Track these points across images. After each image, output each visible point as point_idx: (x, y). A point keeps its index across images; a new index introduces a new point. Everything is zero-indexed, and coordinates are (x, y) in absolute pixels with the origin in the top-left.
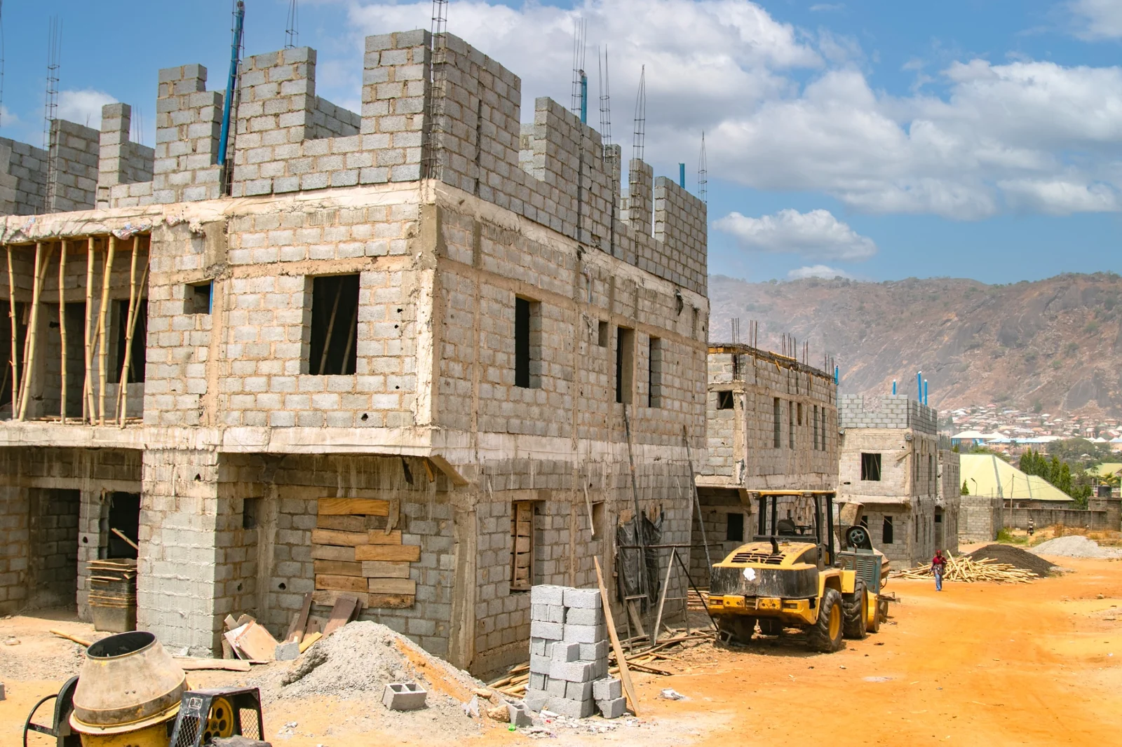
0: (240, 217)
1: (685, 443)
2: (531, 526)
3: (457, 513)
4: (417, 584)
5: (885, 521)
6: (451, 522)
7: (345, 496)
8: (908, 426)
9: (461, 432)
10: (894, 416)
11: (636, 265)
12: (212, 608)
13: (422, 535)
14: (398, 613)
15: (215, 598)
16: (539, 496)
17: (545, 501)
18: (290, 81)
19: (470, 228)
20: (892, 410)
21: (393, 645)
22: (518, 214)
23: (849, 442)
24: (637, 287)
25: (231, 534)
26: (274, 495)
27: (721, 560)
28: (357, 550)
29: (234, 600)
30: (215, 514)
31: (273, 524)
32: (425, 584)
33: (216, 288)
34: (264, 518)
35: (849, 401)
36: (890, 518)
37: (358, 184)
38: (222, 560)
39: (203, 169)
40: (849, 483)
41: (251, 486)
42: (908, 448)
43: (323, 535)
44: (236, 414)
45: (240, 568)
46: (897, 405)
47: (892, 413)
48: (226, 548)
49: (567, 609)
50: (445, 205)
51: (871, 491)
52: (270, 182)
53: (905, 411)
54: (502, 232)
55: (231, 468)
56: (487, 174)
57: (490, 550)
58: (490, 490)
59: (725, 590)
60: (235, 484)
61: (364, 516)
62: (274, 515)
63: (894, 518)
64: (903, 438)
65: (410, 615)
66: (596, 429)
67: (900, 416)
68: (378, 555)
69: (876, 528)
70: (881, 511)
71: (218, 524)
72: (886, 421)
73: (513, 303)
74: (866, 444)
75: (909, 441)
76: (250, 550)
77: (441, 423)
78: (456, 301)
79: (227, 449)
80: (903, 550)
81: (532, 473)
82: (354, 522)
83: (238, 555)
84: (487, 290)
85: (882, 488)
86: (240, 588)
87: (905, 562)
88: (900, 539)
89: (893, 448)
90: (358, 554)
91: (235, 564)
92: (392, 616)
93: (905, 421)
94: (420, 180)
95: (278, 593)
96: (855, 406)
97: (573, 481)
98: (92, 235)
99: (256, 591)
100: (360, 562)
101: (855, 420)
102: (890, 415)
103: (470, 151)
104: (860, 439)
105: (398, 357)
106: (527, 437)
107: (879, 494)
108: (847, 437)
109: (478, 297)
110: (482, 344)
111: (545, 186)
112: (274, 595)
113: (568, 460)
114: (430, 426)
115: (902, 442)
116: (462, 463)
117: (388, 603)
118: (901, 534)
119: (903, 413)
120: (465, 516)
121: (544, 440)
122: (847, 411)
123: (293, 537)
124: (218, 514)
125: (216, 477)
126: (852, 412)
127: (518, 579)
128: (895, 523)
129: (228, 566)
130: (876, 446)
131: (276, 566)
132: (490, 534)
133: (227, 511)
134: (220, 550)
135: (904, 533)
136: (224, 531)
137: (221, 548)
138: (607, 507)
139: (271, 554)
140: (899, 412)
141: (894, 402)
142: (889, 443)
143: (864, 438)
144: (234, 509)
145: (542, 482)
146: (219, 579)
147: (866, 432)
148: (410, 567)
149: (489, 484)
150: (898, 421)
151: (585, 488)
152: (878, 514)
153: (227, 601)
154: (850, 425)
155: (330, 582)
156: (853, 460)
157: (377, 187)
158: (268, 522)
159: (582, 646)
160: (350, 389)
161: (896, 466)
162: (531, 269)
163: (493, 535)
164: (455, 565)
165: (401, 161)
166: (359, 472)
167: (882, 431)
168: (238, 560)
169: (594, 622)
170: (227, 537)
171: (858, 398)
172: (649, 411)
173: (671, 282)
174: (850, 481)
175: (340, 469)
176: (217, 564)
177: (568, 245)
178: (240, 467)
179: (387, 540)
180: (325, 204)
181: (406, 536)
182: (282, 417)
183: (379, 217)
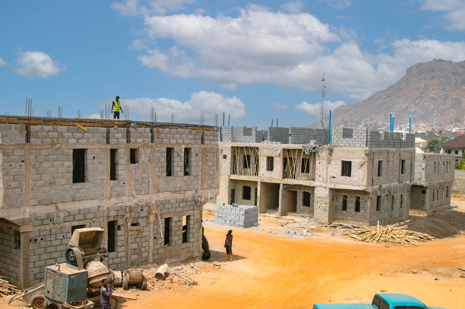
5: (357, 199)
8: (366, 146)
10: (359, 140)
20: (358, 136)
23: (335, 154)
35: (335, 131)
36: (359, 198)
40: (335, 177)
42: (366, 159)
46: (361, 133)
47: (358, 138)
51: (346, 182)
53: (365, 137)
63: (361, 198)
64: (363, 153)
67: (362, 140)
69: (351, 203)
70: (354, 194)
72: (354, 142)
74: (344, 156)
75: (367, 155)
80: (365, 216)
85: (352, 181)
87: (366, 223)
88: (364, 210)
89: (358, 158)
93: (365, 143)
96: (339, 134)
101: (339, 142)
102: (357, 140)
104: (341, 153)
107: (350, 184)
108: (334, 151)
115: (363, 155)
118: (364, 207)
119: (364, 138)
122: (335, 136)
126: (337, 137)
128: (361, 201)
130: (349, 157)
135: (366, 206)
140: (362, 137)
141: (359, 132)
142: (356, 155)
143: (343, 152)
147: (344, 148)
150: (361, 143)
152: (352, 195)
154: (336, 145)
156: (337, 164)
161: (360, 168)
167: (353, 149)
171: (340, 129)
174: (335, 176)
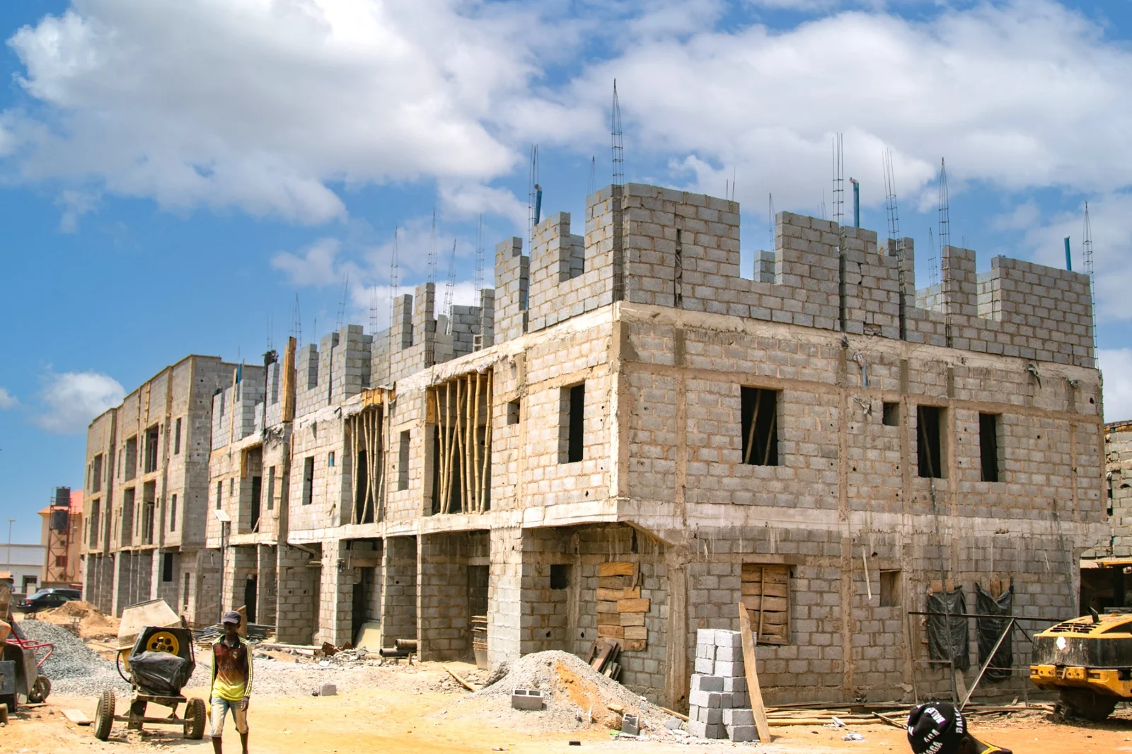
0: (531, 348)
1: (1055, 517)
2: (787, 588)
3: (669, 570)
4: (648, 631)
6: (666, 578)
7: (613, 561)
9: (660, 503)
11: (949, 346)
12: (519, 648)
13: (651, 590)
14: (639, 655)
15: (521, 641)
16: (785, 560)
17: (796, 565)
18: (552, 239)
19: (671, 334)
21: (553, 666)
22: (742, 318)
24: (950, 366)
25: (538, 592)
26: (579, 564)
27: (1043, 630)
28: (618, 604)
29: (542, 644)
30: (521, 576)
31: (578, 586)
32: (653, 631)
33: (522, 402)
34: (573, 581)
37: (584, 312)
38: (528, 611)
39: (516, 315)
41: (559, 555)
43: (602, 593)
44: (530, 498)
45: (548, 619)
48: (532, 602)
49: (717, 647)
50: (632, 319)
52: (544, 318)
54: (716, 335)
55: (536, 541)
56: (693, 288)
57: (709, 603)
58: (706, 552)
59: (1042, 659)
60: (541, 553)
61: (622, 576)
62: (579, 579)
65: (645, 656)
66: (882, 502)
68: (629, 607)
71: (523, 583)
73: (738, 393)
76: (559, 606)
77: (627, 494)
78: (650, 398)
79: (527, 525)
81: (773, 540)
82: (618, 582)
83: (546, 609)
84: (692, 384)
86: (548, 635)
90: (618, 607)
91: (543, 616)
92: (636, 657)
94: (613, 303)
95: (580, 640)
97: (844, 550)
98: (469, 373)
99: (567, 639)
100: (619, 613)
103: (668, 272)
105: (602, 444)
106: (764, 508)
109: (683, 390)
110: (690, 430)
111: (783, 289)
112: (578, 642)
113: (834, 528)
114: (618, 498)
116: (663, 528)
117: (633, 647)
120: (673, 572)
121: (792, 511)
123: (588, 596)
124: (523, 576)
125: (521, 547)
127: (763, 634)
129: (535, 617)
131: (579, 619)
132: (709, 590)
133: (533, 573)
134: (526, 604)
136: (530, 589)
137: (527, 602)
138: (904, 576)
139: (577, 609)
144: (540, 573)
145: (790, 548)
146: (526, 626)
148: (645, 617)
149: (705, 548)
151: (864, 556)
153: (534, 645)
155: (605, 630)
157: (593, 312)
158: (576, 584)
159: (725, 679)
160: (580, 473)
162: (764, 363)
163: (712, 591)
164: (668, 615)
165: (603, 290)
166: (619, 541)
168: (545, 612)
169: (731, 659)
170: (533, 595)
172: (985, 486)
173: (1019, 357)
175: (610, 540)
176: (523, 614)
177: (826, 337)
178: (546, 540)
179: (632, 595)
180: (569, 331)
181: (643, 591)
182: (550, 498)
183: (594, 336)
